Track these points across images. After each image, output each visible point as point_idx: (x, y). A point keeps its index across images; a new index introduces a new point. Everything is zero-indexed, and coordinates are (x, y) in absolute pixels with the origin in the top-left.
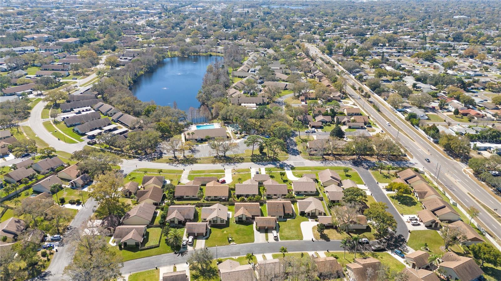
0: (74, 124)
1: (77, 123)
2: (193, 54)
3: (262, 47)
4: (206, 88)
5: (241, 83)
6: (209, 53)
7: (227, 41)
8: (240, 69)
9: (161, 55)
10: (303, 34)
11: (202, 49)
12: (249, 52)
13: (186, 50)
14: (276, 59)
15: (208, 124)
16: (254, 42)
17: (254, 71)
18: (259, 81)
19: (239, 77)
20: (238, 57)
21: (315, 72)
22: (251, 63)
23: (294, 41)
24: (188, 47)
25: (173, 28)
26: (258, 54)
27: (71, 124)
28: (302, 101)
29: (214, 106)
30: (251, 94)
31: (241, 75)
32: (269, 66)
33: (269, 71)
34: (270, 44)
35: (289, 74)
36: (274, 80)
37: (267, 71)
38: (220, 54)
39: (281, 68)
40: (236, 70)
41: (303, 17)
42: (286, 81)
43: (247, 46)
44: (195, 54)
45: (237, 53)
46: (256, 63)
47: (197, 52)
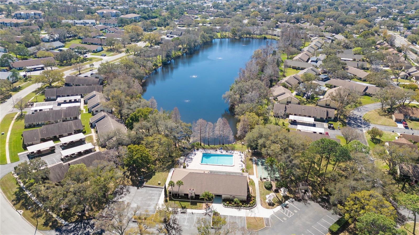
0: (35, 123)
1: (40, 123)
2: (245, 35)
3: (329, 32)
4: (240, 84)
5: (295, 77)
6: (264, 35)
7: (287, 24)
8: (297, 57)
9: (208, 35)
10: (379, 20)
11: (256, 30)
12: (312, 36)
13: (239, 30)
14: (347, 47)
15: (224, 152)
16: (319, 26)
17: (316, 62)
18: (322, 76)
19: (294, 68)
20: (298, 42)
21: (410, 70)
22: (312, 51)
23: (370, 26)
24: (241, 28)
25: (235, 9)
26: (323, 39)
27: (31, 123)
28: (398, 121)
29: (242, 117)
30: (308, 98)
31: (297, 66)
32: (338, 55)
33: (339, 63)
34: (340, 29)
35: (368, 69)
36: (344, 77)
37: (335, 63)
38: (276, 37)
39: (354, 60)
40: (292, 58)
41: (377, 4)
42: (365, 81)
43: (310, 30)
44: (248, 36)
45: (297, 36)
46: (320, 50)
47: (250, 34)
